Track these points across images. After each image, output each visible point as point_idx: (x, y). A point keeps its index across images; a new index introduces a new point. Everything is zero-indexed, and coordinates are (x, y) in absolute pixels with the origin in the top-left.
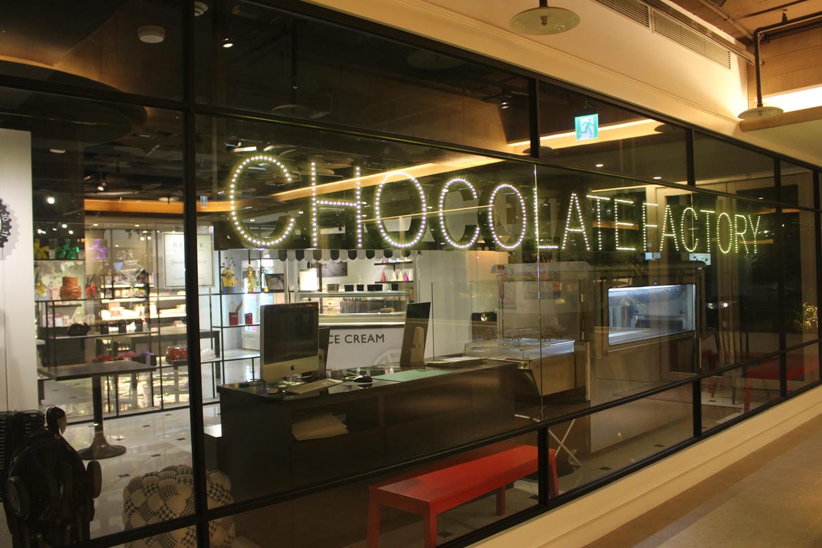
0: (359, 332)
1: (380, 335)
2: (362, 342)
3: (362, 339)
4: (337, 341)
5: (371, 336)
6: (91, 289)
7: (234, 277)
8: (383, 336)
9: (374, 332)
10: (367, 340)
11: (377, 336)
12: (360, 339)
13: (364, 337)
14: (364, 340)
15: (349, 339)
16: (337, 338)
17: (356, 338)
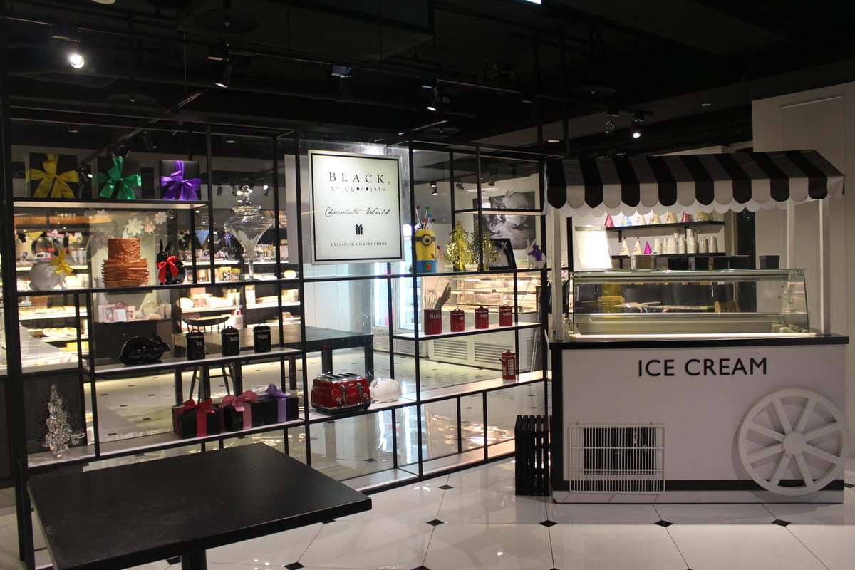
0: (715, 354)
1: (758, 362)
2: (721, 373)
3: (721, 367)
4: (669, 371)
5: (739, 361)
6: (168, 265)
7: (434, 243)
8: (764, 361)
9: (745, 354)
10: (730, 370)
11: (752, 361)
12: (716, 368)
13: (724, 363)
14: (724, 370)
15: (693, 367)
16: (669, 364)
17: (708, 365)
